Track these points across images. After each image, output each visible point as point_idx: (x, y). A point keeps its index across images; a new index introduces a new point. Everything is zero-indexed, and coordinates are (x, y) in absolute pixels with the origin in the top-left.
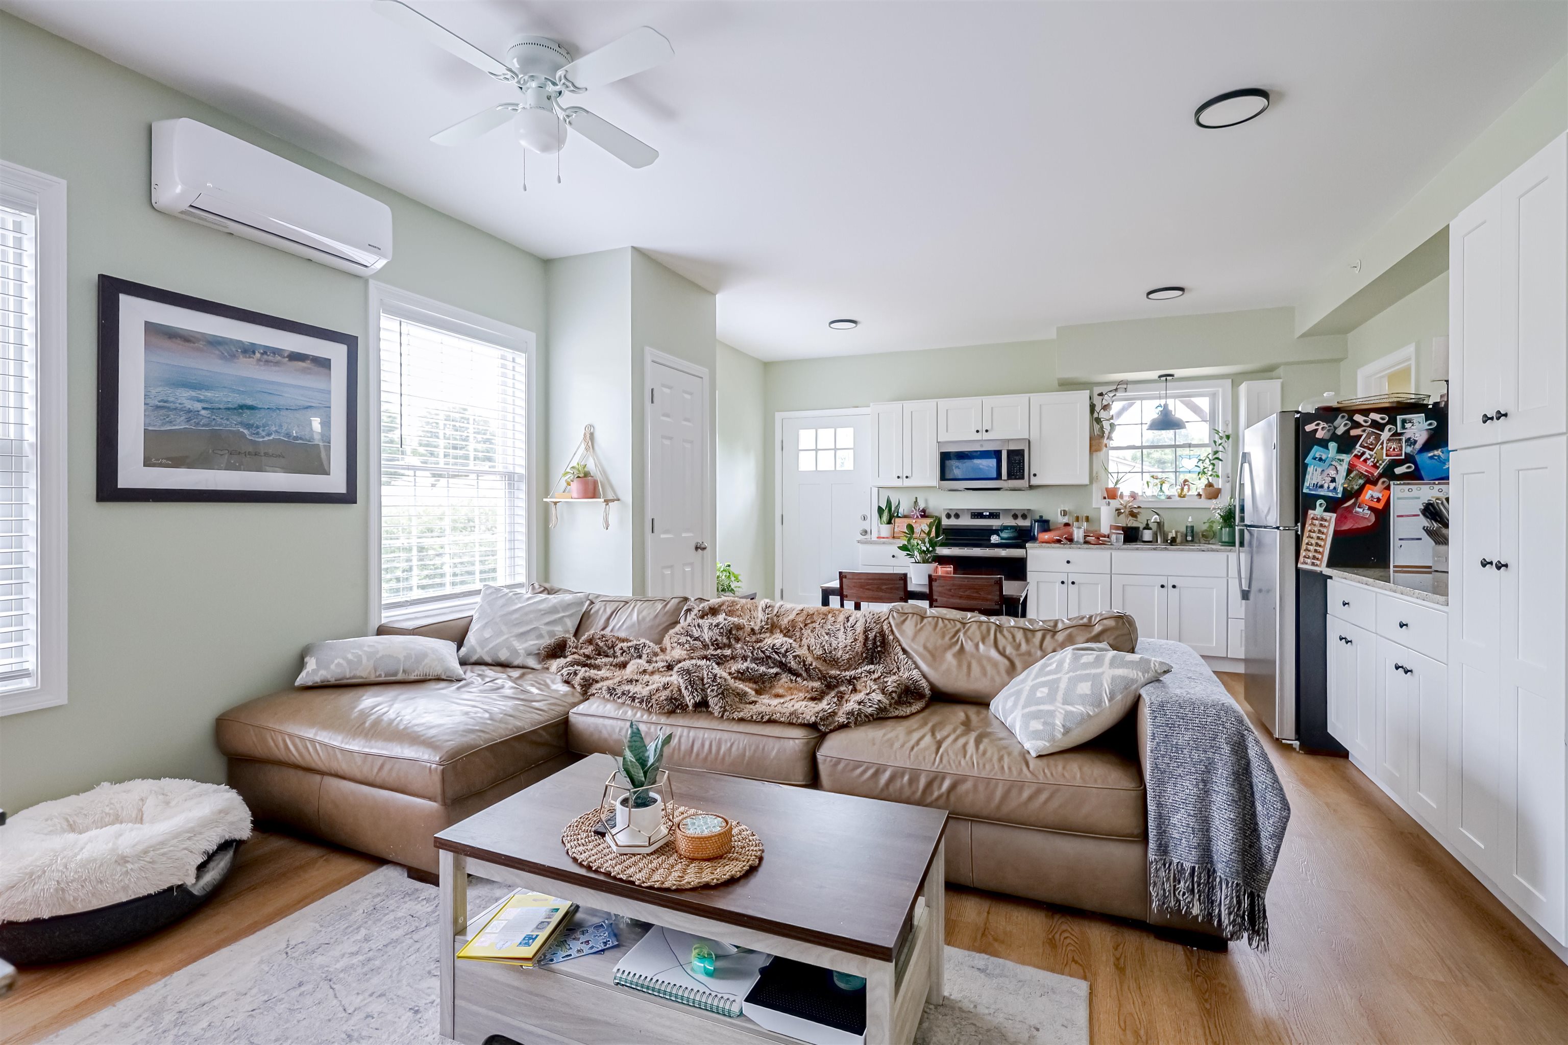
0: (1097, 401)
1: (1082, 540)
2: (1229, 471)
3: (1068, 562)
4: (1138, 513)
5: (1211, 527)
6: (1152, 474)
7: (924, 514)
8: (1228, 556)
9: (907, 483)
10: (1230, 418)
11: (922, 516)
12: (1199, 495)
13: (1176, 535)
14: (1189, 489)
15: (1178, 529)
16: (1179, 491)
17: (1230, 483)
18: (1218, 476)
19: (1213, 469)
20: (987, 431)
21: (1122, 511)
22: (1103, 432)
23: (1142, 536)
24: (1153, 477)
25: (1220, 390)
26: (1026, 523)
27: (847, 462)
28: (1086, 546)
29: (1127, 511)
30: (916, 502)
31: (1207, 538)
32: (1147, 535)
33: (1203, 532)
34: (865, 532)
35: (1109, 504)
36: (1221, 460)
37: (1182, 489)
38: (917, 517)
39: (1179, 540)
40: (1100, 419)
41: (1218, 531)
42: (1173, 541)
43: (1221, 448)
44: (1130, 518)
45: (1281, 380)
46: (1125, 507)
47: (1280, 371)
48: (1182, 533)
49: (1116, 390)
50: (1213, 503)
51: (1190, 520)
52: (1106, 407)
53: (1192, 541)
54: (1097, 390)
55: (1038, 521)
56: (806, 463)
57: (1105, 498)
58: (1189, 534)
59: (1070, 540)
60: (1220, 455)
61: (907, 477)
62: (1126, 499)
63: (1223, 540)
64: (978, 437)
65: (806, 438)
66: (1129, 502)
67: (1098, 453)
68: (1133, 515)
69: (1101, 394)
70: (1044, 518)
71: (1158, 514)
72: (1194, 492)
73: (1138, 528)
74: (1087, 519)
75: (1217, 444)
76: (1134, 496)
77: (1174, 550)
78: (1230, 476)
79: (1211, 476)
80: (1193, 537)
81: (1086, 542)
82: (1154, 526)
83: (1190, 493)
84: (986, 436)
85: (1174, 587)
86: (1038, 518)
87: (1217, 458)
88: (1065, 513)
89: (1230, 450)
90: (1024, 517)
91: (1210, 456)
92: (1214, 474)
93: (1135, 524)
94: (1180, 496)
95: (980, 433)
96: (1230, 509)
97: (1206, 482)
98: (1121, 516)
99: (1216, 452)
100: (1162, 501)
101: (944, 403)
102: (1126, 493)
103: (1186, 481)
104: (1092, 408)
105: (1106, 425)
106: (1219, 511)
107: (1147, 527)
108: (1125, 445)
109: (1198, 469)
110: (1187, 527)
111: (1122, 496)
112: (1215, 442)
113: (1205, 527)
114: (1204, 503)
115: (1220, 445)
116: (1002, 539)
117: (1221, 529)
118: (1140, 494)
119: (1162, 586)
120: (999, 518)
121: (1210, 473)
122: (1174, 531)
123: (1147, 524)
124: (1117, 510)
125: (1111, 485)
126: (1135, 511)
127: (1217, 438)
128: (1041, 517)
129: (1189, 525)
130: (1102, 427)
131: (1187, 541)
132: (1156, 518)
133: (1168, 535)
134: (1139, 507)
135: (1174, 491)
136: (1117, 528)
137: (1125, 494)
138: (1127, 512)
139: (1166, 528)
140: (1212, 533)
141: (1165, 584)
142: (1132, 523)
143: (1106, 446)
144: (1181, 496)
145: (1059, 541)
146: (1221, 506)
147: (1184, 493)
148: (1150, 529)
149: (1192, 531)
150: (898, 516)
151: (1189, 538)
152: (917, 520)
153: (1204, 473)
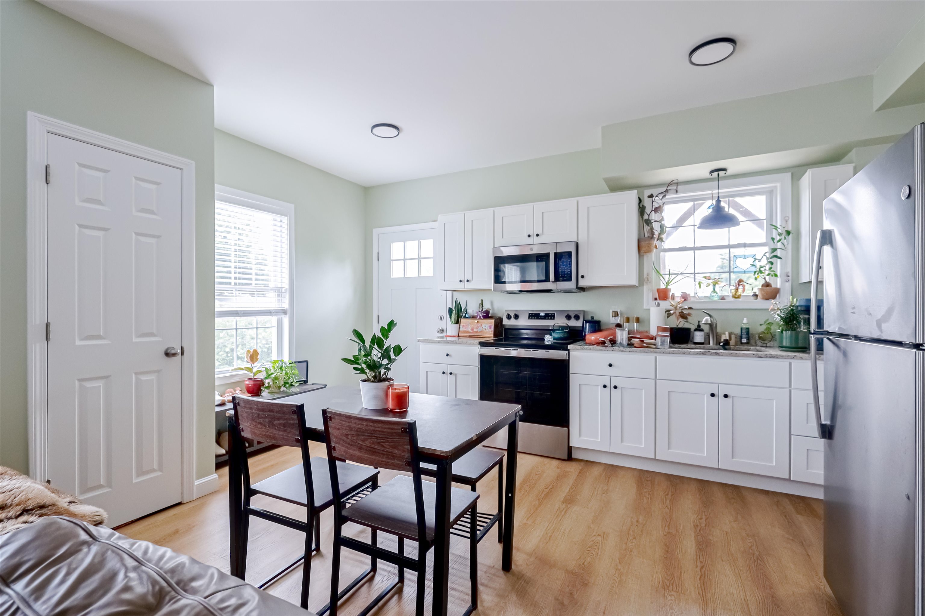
0: (647, 202)
1: (625, 342)
2: (789, 270)
3: (610, 365)
4: (689, 314)
5: (768, 329)
6: (705, 275)
7: (487, 315)
8: (790, 364)
9: (468, 286)
10: (790, 215)
11: (485, 317)
12: (756, 296)
13: (730, 337)
14: (744, 290)
15: (731, 330)
16: (733, 291)
17: (790, 283)
18: (776, 275)
19: (771, 268)
20: (537, 235)
21: (672, 312)
22: (653, 234)
23: (693, 338)
24: (705, 277)
25: (778, 185)
26: (578, 324)
27: (427, 269)
28: (629, 349)
29: (678, 312)
30: (482, 304)
31: (764, 340)
32: (699, 337)
33: (759, 334)
34: (442, 331)
35: (658, 305)
36: (780, 258)
37: (737, 289)
38: (480, 318)
39: (732, 342)
40: (650, 221)
41: (777, 334)
42: (726, 345)
43: (779, 245)
44: (681, 319)
45: (853, 165)
46: (676, 308)
47: (853, 155)
48: (736, 335)
49: (667, 191)
50: (771, 304)
51: (745, 321)
52: (657, 210)
53: (748, 343)
54: (648, 192)
55: (589, 322)
56: (397, 271)
57: (656, 299)
58: (744, 336)
59: (613, 342)
60: (778, 253)
61: (468, 281)
62: (678, 299)
63: (784, 344)
64: (530, 241)
65: (397, 249)
66: (679, 303)
67: (648, 254)
68: (683, 316)
69: (651, 196)
70: (596, 318)
71: (710, 316)
72: (749, 292)
73: (688, 330)
74: (638, 320)
75: (775, 241)
76: (685, 297)
77: (727, 355)
78: (790, 274)
79: (768, 275)
80: (748, 339)
81: (630, 345)
82: (706, 328)
83: (744, 294)
84: (537, 240)
85: (726, 396)
86: (590, 319)
87: (776, 256)
88: (616, 314)
89: (790, 247)
90: (577, 317)
91: (767, 255)
92: (772, 273)
93: (686, 326)
94: (734, 297)
95: (531, 238)
96: (792, 310)
97: (763, 282)
98: (671, 317)
99: (774, 250)
100: (715, 302)
101: (500, 211)
102: (678, 294)
103: (740, 281)
104: (642, 210)
105: (656, 226)
106: (779, 312)
107: (699, 329)
108: (677, 247)
109: (754, 269)
110: (742, 329)
111: (673, 298)
112: (773, 239)
113: (762, 329)
114: (761, 304)
115: (779, 241)
116: (554, 339)
117: (782, 332)
118: (692, 294)
119: (713, 395)
120: (554, 319)
121: (767, 273)
122: (727, 333)
123: (699, 326)
124: (668, 311)
125: (662, 286)
126: (685, 312)
127: (775, 234)
128: (592, 318)
129: (744, 326)
130: (652, 229)
131: (742, 343)
132: (707, 320)
133: (721, 337)
134: (690, 308)
135: (727, 291)
136: (665, 330)
137: (676, 295)
138: (678, 314)
139: (719, 330)
140: (769, 336)
141: (716, 392)
142: (682, 324)
143: (656, 247)
144: (736, 296)
145: (603, 343)
146: (781, 306)
147: (739, 293)
148: (702, 330)
149: (748, 333)
150: (465, 317)
151: (744, 341)
152: (480, 321)
153: (761, 272)
